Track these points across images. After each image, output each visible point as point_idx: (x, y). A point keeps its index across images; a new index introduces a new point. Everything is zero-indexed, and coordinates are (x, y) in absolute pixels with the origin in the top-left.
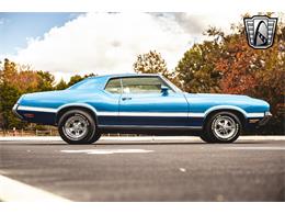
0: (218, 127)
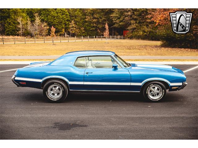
0: (151, 91)
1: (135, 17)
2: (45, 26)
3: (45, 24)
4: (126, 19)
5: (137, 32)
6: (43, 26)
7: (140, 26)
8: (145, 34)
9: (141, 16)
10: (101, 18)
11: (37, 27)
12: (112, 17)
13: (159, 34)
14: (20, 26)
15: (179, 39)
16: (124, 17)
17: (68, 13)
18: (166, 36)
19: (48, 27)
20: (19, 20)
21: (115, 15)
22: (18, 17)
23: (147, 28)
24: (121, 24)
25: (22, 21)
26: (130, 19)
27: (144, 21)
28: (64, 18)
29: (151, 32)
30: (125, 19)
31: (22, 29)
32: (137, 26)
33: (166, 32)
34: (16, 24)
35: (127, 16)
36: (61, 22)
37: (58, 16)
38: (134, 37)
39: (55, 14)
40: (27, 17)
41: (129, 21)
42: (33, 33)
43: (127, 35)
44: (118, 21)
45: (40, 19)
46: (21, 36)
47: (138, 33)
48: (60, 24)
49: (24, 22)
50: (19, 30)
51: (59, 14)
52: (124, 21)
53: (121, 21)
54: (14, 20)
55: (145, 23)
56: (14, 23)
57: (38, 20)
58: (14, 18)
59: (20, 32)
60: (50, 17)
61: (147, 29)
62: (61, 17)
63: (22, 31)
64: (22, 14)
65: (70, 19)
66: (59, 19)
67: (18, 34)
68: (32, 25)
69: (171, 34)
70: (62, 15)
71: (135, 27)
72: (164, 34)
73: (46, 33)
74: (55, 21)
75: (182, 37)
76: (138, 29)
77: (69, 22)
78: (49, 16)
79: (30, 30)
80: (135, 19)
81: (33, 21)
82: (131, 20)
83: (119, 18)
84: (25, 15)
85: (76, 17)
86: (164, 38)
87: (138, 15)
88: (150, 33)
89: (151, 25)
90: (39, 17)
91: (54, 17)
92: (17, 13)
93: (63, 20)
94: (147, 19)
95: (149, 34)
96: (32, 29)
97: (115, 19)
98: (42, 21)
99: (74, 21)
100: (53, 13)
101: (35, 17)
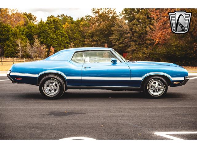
0: (152, 87)
1: (135, 39)
2: (44, 48)
3: (44, 46)
4: (126, 41)
5: (136, 54)
6: (42, 48)
7: (140, 47)
8: (145, 55)
9: (140, 38)
10: (100, 41)
11: (36, 50)
12: (111, 39)
13: (159, 52)
14: (19, 48)
15: (179, 56)
16: (123, 38)
17: (67, 36)
18: (166, 54)
19: (47, 49)
20: (19, 42)
21: (115, 37)
22: (17, 39)
23: (147, 49)
24: (120, 46)
25: (21, 43)
26: (129, 40)
27: (143, 42)
28: (63, 40)
29: (151, 53)
30: (124, 41)
31: (21, 51)
32: (136, 48)
33: (166, 50)
34: (15, 46)
35: (127, 38)
36: (60, 45)
37: (57, 39)
38: (134, 59)
39: (54, 36)
40: (26, 40)
41: (128, 43)
42: (32, 55)
43: (127, 57)
44: (117, 43)
45: (39, 41)
46: (20, 58)
47: (138, 54)
48: (59, 47)
49: (24, 44)
50: (18, 52)
51: (58, 36)
52: (124, 43)
53: (121, 43)
54: (13, 43)
55: (144, 45)
56: (13, 45)
57: (37, 43)
58: (13, 40)
59: (20, 54)
60: (50, 39)
61: (147, 51)
62: (60, 39)
63: (21, 53)
64: (21, 36)
65: (69, 41)
66: (59, 41)
67: (17, 56)
68: (31, 47)
69: (172, 52)
70: (61, 37)
71: (135, 48)
72: (164, 52)
73: (45, 55)
74: (54, 43)
75: (182, 54)
76: (138, 51)
77: (68, 44)
78: (48, 38)
79: (29, 52)
80: (135, 41)
81: (32, 44)
82: (131, 42)
83: (119, 40)
84: (24, 37)
85: (75, 39)
86: (164, 56)
87: (138, 37)
88: (149, 54)
89: (151, 47)
90: (39, 39)
91: (53, 39)
92: (17, 35)
93: (62, 42)
94: (147, 40)
95: (149, 56)
96: (31, 51)
97: (115, 41)
98: (42, 43)
99: (74, 43)
100: (52, 35)
101: (35, 39)
